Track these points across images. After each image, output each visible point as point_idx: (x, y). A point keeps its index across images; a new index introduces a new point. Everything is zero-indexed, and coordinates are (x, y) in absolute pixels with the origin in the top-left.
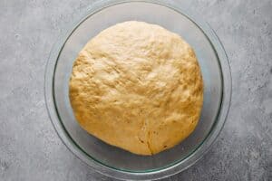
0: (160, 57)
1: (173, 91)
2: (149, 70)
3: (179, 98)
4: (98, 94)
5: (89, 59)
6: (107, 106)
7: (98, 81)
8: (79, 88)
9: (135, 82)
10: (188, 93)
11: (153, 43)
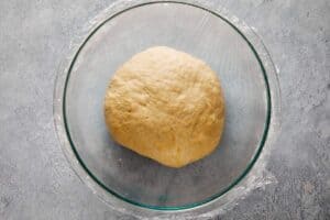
0: (189, 81)
1: (201, 114)
2: (180, 93)
3: (206, 121)
4: (130, 111)
5: (120, 82)
6: (139, 122)
7: (130, 100)
8: (113, 106)
9: (166, 102)
10: (213, 117)
11: (181, 67)
